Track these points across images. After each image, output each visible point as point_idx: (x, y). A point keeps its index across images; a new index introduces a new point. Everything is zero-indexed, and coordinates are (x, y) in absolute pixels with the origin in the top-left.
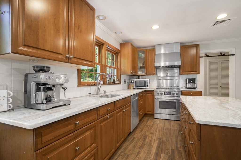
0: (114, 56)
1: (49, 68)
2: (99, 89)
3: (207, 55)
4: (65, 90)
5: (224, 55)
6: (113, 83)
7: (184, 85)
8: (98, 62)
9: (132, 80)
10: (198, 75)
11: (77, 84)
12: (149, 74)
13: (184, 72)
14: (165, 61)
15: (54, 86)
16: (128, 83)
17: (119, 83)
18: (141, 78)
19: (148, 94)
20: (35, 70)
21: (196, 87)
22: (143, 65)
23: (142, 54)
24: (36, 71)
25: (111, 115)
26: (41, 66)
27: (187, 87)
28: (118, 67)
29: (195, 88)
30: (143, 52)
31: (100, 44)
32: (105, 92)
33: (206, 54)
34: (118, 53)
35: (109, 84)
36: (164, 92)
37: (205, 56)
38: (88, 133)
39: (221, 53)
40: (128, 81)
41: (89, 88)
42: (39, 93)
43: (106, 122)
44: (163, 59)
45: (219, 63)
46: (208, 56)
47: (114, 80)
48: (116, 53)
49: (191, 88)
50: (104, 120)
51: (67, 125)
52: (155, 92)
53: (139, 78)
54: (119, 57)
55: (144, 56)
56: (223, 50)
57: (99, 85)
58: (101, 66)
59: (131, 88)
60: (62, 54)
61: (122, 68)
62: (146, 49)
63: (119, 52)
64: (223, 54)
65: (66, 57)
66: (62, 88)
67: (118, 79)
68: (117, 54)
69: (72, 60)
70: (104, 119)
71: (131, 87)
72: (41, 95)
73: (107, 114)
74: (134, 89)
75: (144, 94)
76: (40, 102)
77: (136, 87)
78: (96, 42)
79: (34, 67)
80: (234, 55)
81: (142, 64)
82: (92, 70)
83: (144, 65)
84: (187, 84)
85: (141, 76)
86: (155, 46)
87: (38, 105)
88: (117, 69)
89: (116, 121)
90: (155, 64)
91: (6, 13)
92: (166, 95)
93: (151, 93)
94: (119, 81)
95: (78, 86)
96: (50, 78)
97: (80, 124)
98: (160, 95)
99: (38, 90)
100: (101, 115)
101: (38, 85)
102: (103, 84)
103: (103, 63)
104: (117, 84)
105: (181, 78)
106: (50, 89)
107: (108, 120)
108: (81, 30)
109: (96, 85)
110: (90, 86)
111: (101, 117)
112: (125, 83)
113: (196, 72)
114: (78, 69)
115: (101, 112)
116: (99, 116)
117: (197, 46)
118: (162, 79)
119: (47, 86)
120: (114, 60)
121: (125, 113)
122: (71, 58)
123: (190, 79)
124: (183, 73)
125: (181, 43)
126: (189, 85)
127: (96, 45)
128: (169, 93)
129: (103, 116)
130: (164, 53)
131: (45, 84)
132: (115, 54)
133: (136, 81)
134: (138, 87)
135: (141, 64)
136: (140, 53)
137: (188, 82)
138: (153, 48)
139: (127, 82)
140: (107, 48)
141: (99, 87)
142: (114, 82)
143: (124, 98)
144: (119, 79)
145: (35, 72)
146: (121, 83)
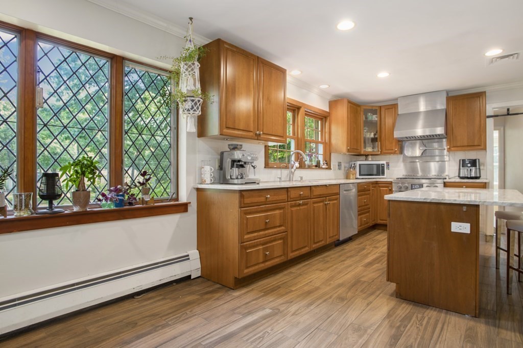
0: (320, 122)
1: (241, 145)
2: (293, 173)
4: (254, 168)
6: (316, 166)
7: (458, 173)
8: (291, 135)
9: (353, 163)
11: (264, 166)
12: (386, 151)
13: (454, 147)
14: (425, 127)
15: (245, 163)
16: (346, 169)
17: (327, 167)
18: (370, 159)
19: (381, 188)
20: (229, 148)
21: (478, 176)
22: (375, 135)
23: (373, 114)
24: (231, 149)
25: (305, 202)
26: (235, 145)
27: (461, 176)
28: (327, 141)
29: (477, 178)
30: (374, 112)
31: (295, 108)
32: (301, 178)
33: (508, 110)
34: (326, 117)
35: (310, 167)
36: (412, 185)
38: (277, 212)
40: (347, 165)
41: (279, 171)
42: (234, 169)
43: (298, 208)
44: (421, 122)
47: (318, 163)
48: (323, 117)
49: (468, 178)
50: (295, 206)
51: (260, 196)
52: (394, 184)
53: (367, 160)
54: (327, 124)
55: (376, 119)
57: (292, 168)
58: (296, 140)
59: (351, 178)
60: (252, 132)
61: (333, 141)
62: (380, 107)
63: (328, 115)
65: (256, 134)
66: (252, 166)
67: (326, 161)
68: (324, 120)
69: (262, 136)
70: (295, 203)
71: (351, 175)
72: (236, 171)
73: (299, 199)
74: (356, 178)
75: (374, 187)
76: (234, 177)
77: (360, 175)
78: (288, 105)
79: (229, 145)
81: (373, 134)
82: (283, 147)
83: (376, 136)
84: (461, 170)
85: (370, 156)
86: (397, 99)
87: (233, 180)
88: (325, 144)
89: (312, 213)
90: (395, 133)
91: (215, 103)
93: (388, 187)
94: (327, 164)
95: (265, 167)
96: (243, 155)
97: (270, 199)
98: (403, 189)
99: (232, 166)
100: (292, 197)
101: (233, 161)
102: (300, 167)
103: (299, 136)
104: (324, 169)
105: (451, 159)
106: (242, 166)
107: (301, 208)
108: (270, 101)
109: (288, 168)
110: (280, 168)
111: (292, 200)
112: (340, 169)
113: (479, 146)
114: (265, 146)
115: (293, 194)
116: (289, 198)
117: (481, 96)
118: (417, 161)
119: (240, 163)
120: (320, 130)
121: (327, 207)
122: (260, 135)
123: (467, 160)
124: (452, 149)
125: (448, 92)
126: (464, 172)
127: (288, 109)
128: (421, 186)
129: (295, 199)
130: (425, 110)
131: (239, 161)
132: (321, 119)
133: (360, 165)
134: (364, 175)
135: (371, 133)
136: (370, 114)
137: (463, 167)
138: (394, 102)
139: (345, 167)
140: (306, 111)
141: (293, 170)
142: (318, 166)
143: (326, 185)
144: (328, 160)
145: (229, 150)
146: (332, 168)
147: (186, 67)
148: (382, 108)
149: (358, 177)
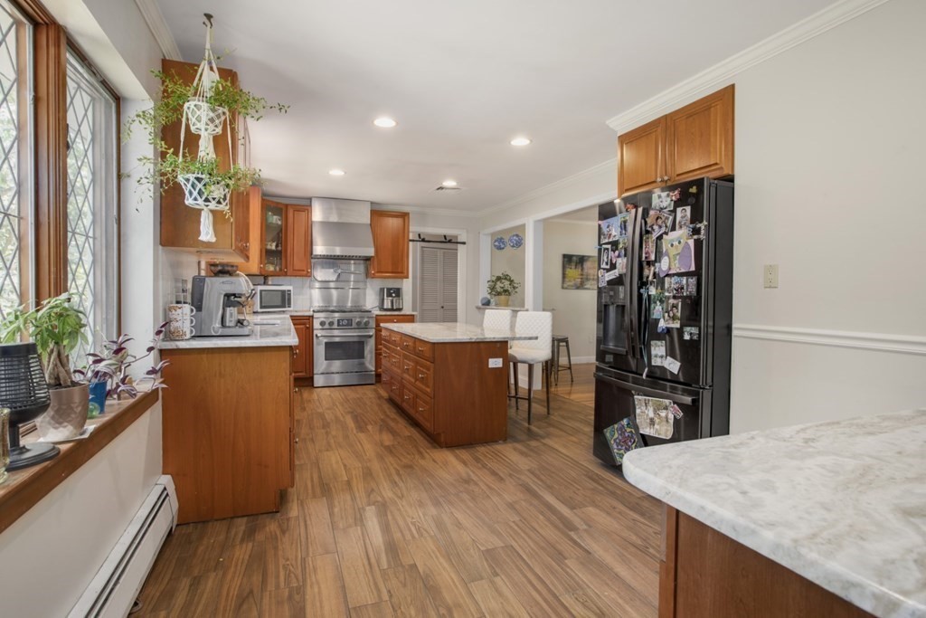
3: (422, 237)
5: (450, 241)
7: (377, 303)
10: (405, 280)
12: (295, 272)
13: (378, 272)
18: (270, 283)
21: (401, 307)
22: (277, 246)
23: (275, 215)
27: (385, 307)
29: (400, 310)
30: (277, 211)
33: (420, 235)
36: (337, 320)
37: (418, 239)
39: (445, 236)
45: (440, 253)
46: (423, 240)
49: (392, 310)
52: (315, 320)
53: (265, 283)
55: (279, 223)
56: (449, 232)
62: (287, 205)
64: (448, 239)
74: (254, 312)
77: (261, 307)
80: (464, 243)
81: (274, 244)
83: (279, 248)
84: (383, 299)
85: (270, 278)
86: (310, 199)
90: (314, 247)
92: (343, 325)
93: (304, 324)
98: (327, 326)
105: (368, 286)
113: (402, 273)
117: (404, 216)
123: (391, 289)
124: (376, 275)
126: (388, 303)
128: (350, 322)
130: (334, 221)
133: (261, 291)
134: (265, 307)
136: (270, 214)
137: (386, 297)
138: (303, 202)
147: (212, 114)
148: (289, 207)
149: (260, 310)
